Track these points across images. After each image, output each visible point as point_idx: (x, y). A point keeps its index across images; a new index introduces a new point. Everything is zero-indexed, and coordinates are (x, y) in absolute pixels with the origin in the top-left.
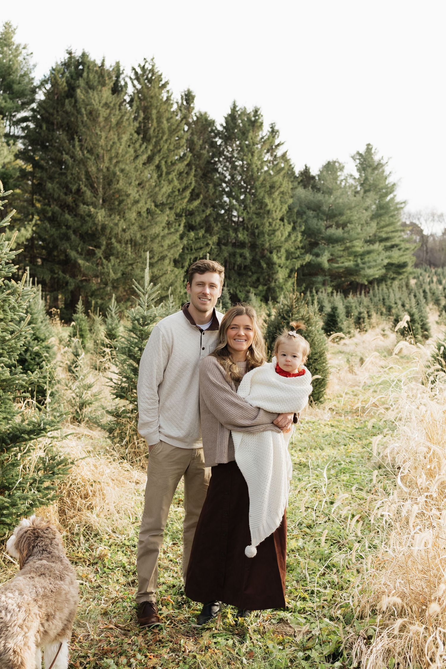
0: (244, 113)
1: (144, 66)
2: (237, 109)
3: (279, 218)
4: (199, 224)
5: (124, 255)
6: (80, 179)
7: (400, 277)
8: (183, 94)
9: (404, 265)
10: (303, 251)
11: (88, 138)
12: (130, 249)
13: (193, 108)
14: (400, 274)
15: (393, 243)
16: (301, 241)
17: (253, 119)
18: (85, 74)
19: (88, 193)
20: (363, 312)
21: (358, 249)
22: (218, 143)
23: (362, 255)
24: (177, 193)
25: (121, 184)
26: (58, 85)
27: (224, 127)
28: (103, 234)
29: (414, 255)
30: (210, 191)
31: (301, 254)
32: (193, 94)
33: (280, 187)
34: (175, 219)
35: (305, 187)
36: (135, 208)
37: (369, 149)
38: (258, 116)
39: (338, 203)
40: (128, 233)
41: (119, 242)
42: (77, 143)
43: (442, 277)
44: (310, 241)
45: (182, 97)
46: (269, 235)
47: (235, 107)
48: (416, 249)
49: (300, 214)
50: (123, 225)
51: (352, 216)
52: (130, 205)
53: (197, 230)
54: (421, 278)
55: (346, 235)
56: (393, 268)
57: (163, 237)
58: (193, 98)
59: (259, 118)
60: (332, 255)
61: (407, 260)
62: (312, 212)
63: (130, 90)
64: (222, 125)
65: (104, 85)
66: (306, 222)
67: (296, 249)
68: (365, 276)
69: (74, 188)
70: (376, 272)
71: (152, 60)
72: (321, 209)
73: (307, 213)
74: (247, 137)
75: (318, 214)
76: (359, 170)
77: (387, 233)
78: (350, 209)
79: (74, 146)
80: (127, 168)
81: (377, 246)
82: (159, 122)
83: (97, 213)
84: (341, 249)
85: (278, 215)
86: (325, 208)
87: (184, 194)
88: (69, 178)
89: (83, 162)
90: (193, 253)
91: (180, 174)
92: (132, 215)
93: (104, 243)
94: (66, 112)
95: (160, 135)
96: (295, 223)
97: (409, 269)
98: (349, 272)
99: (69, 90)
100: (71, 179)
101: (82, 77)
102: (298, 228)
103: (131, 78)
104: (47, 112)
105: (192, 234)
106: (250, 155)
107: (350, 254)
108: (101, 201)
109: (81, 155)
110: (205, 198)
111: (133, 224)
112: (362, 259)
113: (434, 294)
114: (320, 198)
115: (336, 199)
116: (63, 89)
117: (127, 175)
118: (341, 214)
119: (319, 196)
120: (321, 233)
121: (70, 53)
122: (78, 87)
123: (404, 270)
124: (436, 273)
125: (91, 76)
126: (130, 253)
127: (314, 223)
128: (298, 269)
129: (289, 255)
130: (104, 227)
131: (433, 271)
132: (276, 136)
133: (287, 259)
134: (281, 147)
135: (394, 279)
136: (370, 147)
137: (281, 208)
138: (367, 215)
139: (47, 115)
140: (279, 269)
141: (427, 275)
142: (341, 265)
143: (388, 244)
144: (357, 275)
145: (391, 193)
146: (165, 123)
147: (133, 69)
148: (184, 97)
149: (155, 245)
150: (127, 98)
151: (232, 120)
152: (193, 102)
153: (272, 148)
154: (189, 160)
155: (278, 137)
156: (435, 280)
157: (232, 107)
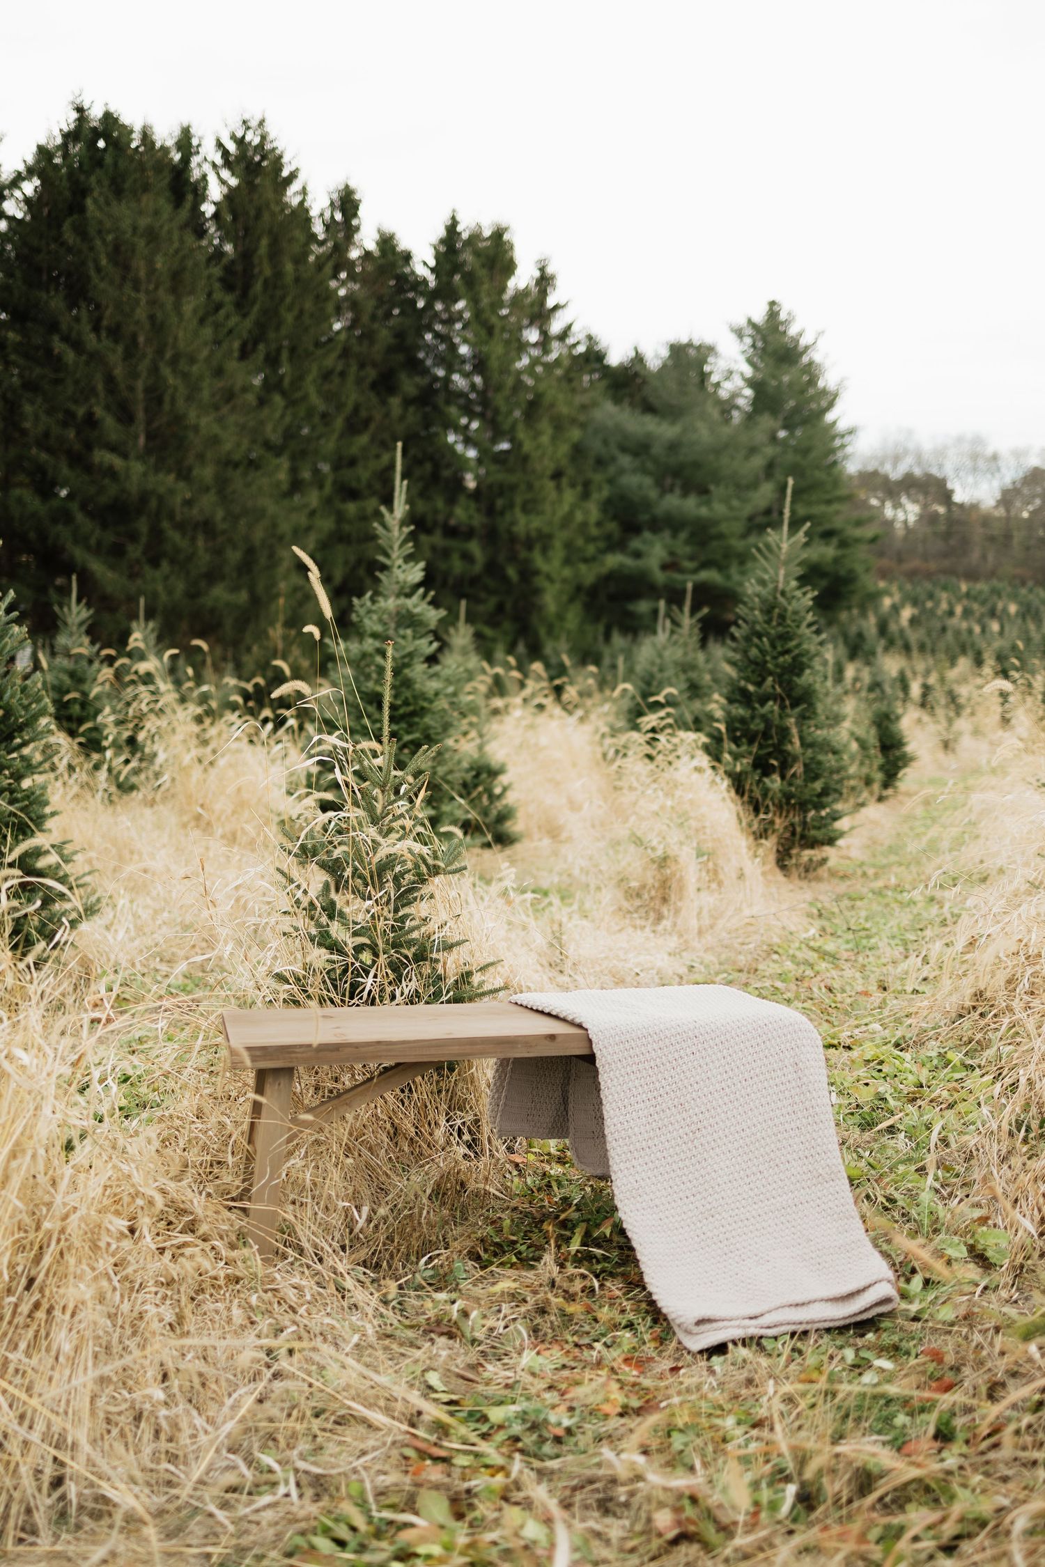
0: (475, 237)
1: (244, 137)
2: (460, 228)
3: (549, 473)
4: (369, 486)
5: (189, 556)
6: (93, 391)
8: (335, 196)
9: (847, 578)
10: (602, 545)
12: (200, 544)
13: (357, 229)
15: (828, 527)
17: (492, 251)
18: (109, 160)
19: (110, 425)
21: (732, 542)
22: (420, 304)
26: (55, 180)
27: (433, 271)
28: (142, 513)
31: (598, 552)
32: (357, 197)
33: (551, 406)
35: (617, 401)
36: (211, 455)
37: (773, 311)
38: (503, 244)
40: (195, 511)
41: (180, 527)
42: (85, 316)
45: (332, 204)
46: (525, 511)
47: (453, 223)
49: (602, 462)
50: (183, 491)
51: (719, 467)
52: (200, 449)
53: (362, 499)
54: (929, 604)
55: (704, 511)
56: (823, 582)
58: (357, 205)
59: (505, 251)
60: (672, 553)
61: (857, 566)
62: (629, 458)
63: (215, 192)
64: (427, 264)
65: (144, 186)
66: (613, 480)
67: (587, 541)
69: (80, 412)
71: (261, 123)
72: (651, 451)
73: (618, 461)
74: (481, 293)
75: (641, 463)
76: (750, 360)
77: (808, 504)
78: (717, 453)
80: (195, 370)
82: (276, 265)
83: (128, 468)
85: (549, 466)
87: (332, 423)
88: (69, 391)
89: (99, 357)
91: (326, 376)
92: (206, 472)
93: (145, 530)
94: (65, 246)
96: (587, 485)
99: (73, 198)
100: (73, 392)
101: (100, 166)
102: (593, 495)
103: (214, 166)
105: (351, 508)
106: (486, 332)
108: (142, 441)
109: (94, 342)
111: (208, 489)
112: (740, 564)
115: (687, 429)
116: (60, 193)
117: (192, 386)
118: (697, 463)
119: (649, 423)
120: (649, 506)
122: (91, 191)
124: (968, 593)
126: (201, 553)
127: (634, 483)
128: (590, 586)
129: (572, 555)
130: (144, 497)
131: (964, 588)
132: (550, 290)
133: (567, 561)
134: (559, 314)
136: (776, 308)
137: (555, 451)
140: (546, 584)
146: (289, 267)
147: (220, 145)
148: (338, 204)
149: (258, 534)
150: (208, 209)
151: (446, 253)
152: (355, 215)
153: (541, 315)
154: (340, 347)
155: (554, 290)
156: (959, 609)
157: (449, 223)
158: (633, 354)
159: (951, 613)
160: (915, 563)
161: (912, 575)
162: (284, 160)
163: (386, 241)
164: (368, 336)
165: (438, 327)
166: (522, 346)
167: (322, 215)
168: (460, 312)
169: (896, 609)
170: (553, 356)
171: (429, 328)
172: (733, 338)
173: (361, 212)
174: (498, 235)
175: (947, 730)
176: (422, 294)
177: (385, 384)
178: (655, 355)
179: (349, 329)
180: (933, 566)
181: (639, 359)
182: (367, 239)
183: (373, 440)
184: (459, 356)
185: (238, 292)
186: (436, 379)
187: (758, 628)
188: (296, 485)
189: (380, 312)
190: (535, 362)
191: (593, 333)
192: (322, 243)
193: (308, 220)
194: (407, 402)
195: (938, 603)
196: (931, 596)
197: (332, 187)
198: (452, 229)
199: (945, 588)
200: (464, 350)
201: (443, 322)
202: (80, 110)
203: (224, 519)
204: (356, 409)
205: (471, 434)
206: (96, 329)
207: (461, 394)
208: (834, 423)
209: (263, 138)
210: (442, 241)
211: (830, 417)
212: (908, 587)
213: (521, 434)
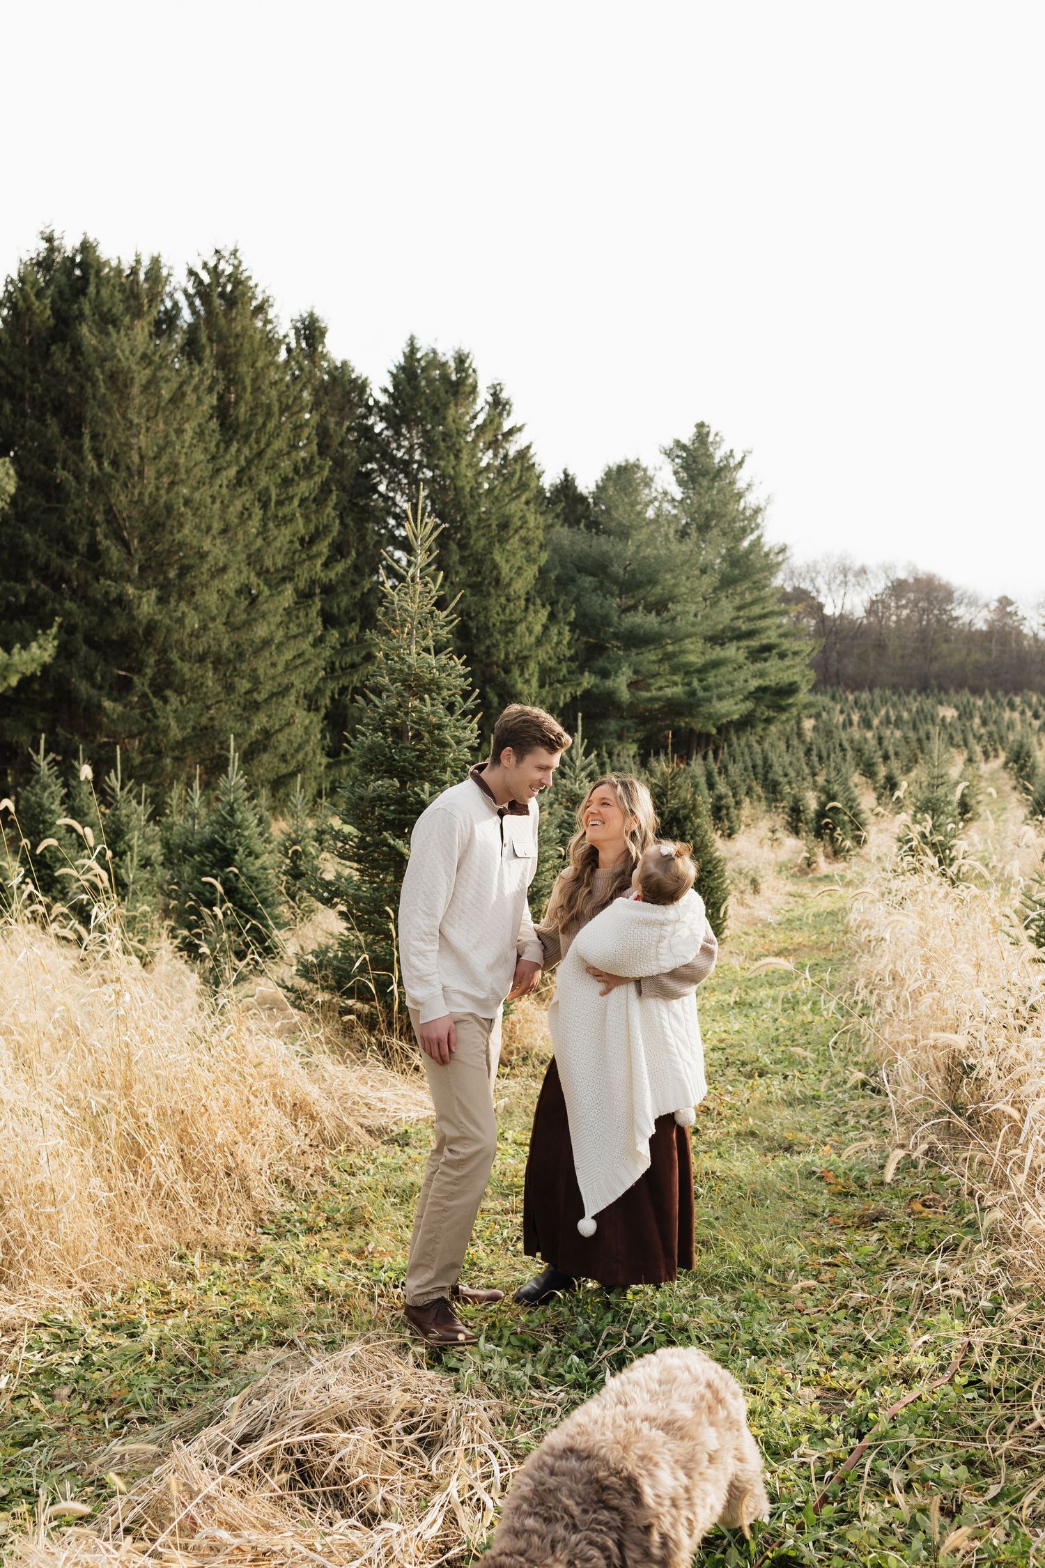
0: (434, 361)
2: (419, 355)
3: (522, 595)
5: (197, 686)
6: (94, 524)
7: (784, 717)
8: (298, 323)
9: (791, 689)
10: (574, 665)
11: (109, 432)
14: (782, 709)
15: (765, 642)
16: (569, 645)
17: (454, 377)
18: (92, 289)
19: (115, 553)
20: (726, 796)
21: (692, 658)
22: (377, 429)
23: (703, 670)
24: (297, 545)
25: (187, 532)
26: (34, 313)
27: (391, 396)
28: (149, 643)
29: (810, 666)
30: (368, 538)
31: (570, 672)
32: (324, 325)
33: (520, 527)
34: (296, 603)
36: (216, 583)
37: (702, 432)
38: (465, 370)
39: (644, 557)
40: (203, 639)
41: (185, 658)
42: (87, 443)
43: (870, 712)
44: (586, 643)
45: (297, 331)
46: (504, 633)
47: (413, 350)
48: (815, 653)
49: (564, 583)
50: (193, 621)
51: (675, 585)
52: (205, 577)
53: (343, 625)
54: (824, 714)
55: (666, 628)
56: (768, 696)
57: (280, 644)
58: (323, 333)
59: (467, 376)
60: (636, 672)
61: (797, 678)
62: (590, 578)
63: (185, 318)
64: (385, 391)
65: (138, 314)
66: (577, 600)
67: (560, 662)
68: (710, 716)
69: (83, 542)
70: (732, 708)
71: (234, 253)
72: (609, 570)
73: (579, 582)
74: (444, 418)
75: (602, 583)
76: (681, 483)
77: (750, 619)
78: (672, 570)
79: (78, 450)
81: (732, 651)
83: (140, 598)
84: (654, 658)
86: (616, 569)
87: (315, 549)
88: (68, 521)
89: (99, 486)
90: (338, 678)
91: (302, 502)
92: (210, 599)
93: (152, 661)
94: (55, 373)
95: (260, 420)
96: (553, 604)
97: (803, 696)
98: (675, 708)
99: (56, 326)
100: (73, 522)
101: (85, 294)
102: (561, 615)
103: (185, 292)
104: (9, 373)
105: (334, 635)
106: (452, 457)
107: (674, 670)
108: (136, 568)
109: (96, 470)
110: (358, 555)
111: (213, 619)
112: (701, 680)
113: (859, 751)
114: (605, 548)
115: (638, 547)
116: (44, 323)
117: (197, 513)
118: (652, 582)
119: (604, 544)
120: (609, 625)
121: (50, 240)
122: (81, 316)
123: (790, 701)
124: (856, 703)
125: (105, 293)
126: (210, 683)
127: (595, 602)
128: (566, 704)
129: (546, 676)
130: (151, 628)
131: (851, 698)
132: (505, 414)
133: (541, 683)
134: (517, 437)
135: (768, 721)
136: (704, 430)
138: (708, 582)
139: (10, 380)
141: (839, 707)
142: (654, 693)
143: (754, 643)
144: (692, 715)
145: (752, 530)
147: (191, 273)
148: (302, 330)
149: (263, 664)
151: (405, 379)
152: (320, 342)
153: (497, 440)
154: (326, 473)
155: (509, 414)
156: (855, 718)
157: (407, 350)
158: (562, 477)
162: (258, 289)
167: (287, 342)
172: (664, 458)
173: (328, 339)
174: (460, 360)
183: (351, 565)
197: (296, 314)
198: (411, 355)
200: (425, 474)
209: (236, 267)
210: (402, 368)
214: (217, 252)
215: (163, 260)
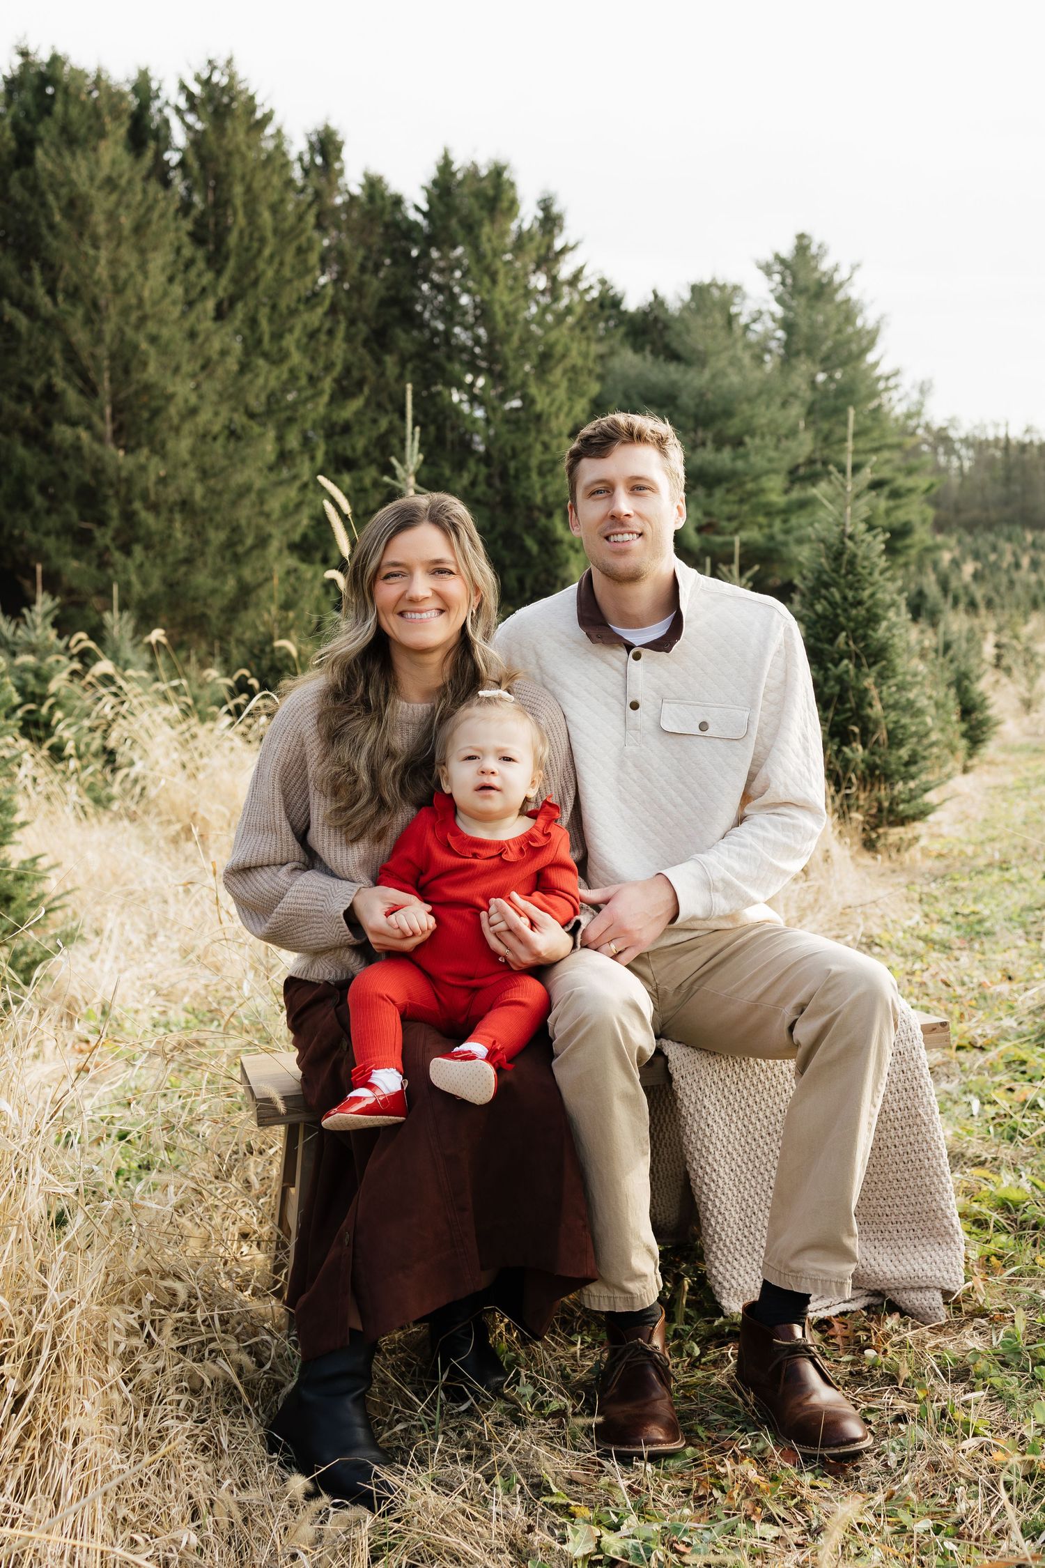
0: (471, 176)
1: (210, 78)
2: (454, 167)
3: (566, 432)
4: (366, 453)
5: (165, 540)
6: (51, 364)
8: (314, 138)
9: (903, 530)
11: (67, 263)
12: (178, 525)
13: (341, 172)
17: (491, 192)
18: (58, 108)
19: (72, 398)
21: (774, 498)
22: (413, 252)
23: (786, 512)
24: (304, 382)
27: (425, 214)
29: (927, 504)
30: (388, 373)
32: (339, 138)
33: (564, 356)
35: (638, 349)
36: (187, 427)
37: (802, 244)
38: (503, 184)
39: (720, 388)
40: (171, 489)
41: (155, 507)
42: (38, 278)
45: (311, 146)
46: (541, 474)
47: (447, 162)
48: (934, 490)
50: (157, 468)
51: (752, 417)
52: (176, 420)
53: (360, 468)
55: (741, 465)
57: (263, 492)
58: (338, 148)
59: (506, 190)
60: (707, 514)
61: (913, 518)
63: (179, 137)
64: (419, 209)
65: (102, 135)
69: (38, 384)
71: (229, 62)
72: (679, 402)
74: (480, 236)
76: (780, 300)
78: (750, 400)
79: (30, 282)
80: (165, 333)
82: (252, 215)
84: (731, 498)
85: (563, 423)
87: (320, 385)
88: (24, 362)
89: (56, 323)
91: (312, 335)
92: (182, 446)
93: (116, 512)
94: (14, 203)
95: (255, 246)
97: (919, 538)
99: (18, 148)
100: (29, 362)
101: (50, 114)
103: (178, 110)
105: (346, 480)
106: (488, 280)
107: (756, 510)
108: (108, 413)
109: (50, 306)
110: (376, 390)
111: (185, 465)
112: (783, 522)
114: (674, 376)
115: (715, 375)
116: (5, 145)
117: (164, 351)
118: (728, 414)
119: (673, 372)
123: (908, 542)
125: (72, 114)
126: (179, 535)
132: (556, 231)
134: (568, 257)
136: (805, 242)
137: (571, 409)
140: (571, 554)
142: (730, 538)
146: (266, 217)
147: (183, 87)
148: (317, 146)
149: (244, 513)
150: (173, 157)
151: (440, 197)
152: (338, 158)
153: (548, 260)
154: (327, 303)
155: (561, 230)
156: (1025, 561)
157: (441, 163)
158: (651, 298)
159: (1017, 566)
160: (975, 513)
161: (970, 527)
162: (258, 101)
163: (373, 185)
164: (358, 289)
165: (435, 277)
166: (528, 294)
167: (300, 159)
168: (458, 260)
169: (956, 563)
170: (564, 302)
171: (426, 278)
172: (760, 274)
173: (346, 154)
174: (498, 172)
175: (1030, 690)
176: (415, 243)
177: (379, 340)
178: (676, 296)
179: (337, 282)
180: (993, 514)
181: (658, 302)
182: (353, 181)
183: (367, 403)
184: (461, 307)
185: (211, 247)
186: (435, 333)
187: (825, 577)
188: (284, 457)
189: (370, 265)
190: (545, 310)
191: (607, 277)
192: (302, 190)
193: (286, 165)
194: (403, 362)
195: (1001, 556)
196: (994, 548)
197: (310, 129)
198: (445, 166)
199: (1009, 539)
200: (465, 300)
201: (441, 271)
202: (24, 54)
203: (204, 498)
204: (347, 370)
205: (476, 391)
206: (51, 292)
207: (463, 349)
208: (876, 364)
209: (232, 77)
210: (435, 183)
211: (871, 358)
212: (968, 539)
213: (533, 390)
214: (210, 62)
215: (151, 74)
